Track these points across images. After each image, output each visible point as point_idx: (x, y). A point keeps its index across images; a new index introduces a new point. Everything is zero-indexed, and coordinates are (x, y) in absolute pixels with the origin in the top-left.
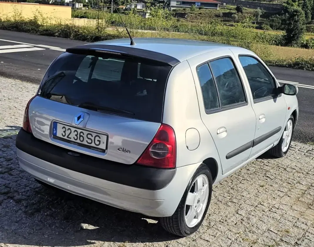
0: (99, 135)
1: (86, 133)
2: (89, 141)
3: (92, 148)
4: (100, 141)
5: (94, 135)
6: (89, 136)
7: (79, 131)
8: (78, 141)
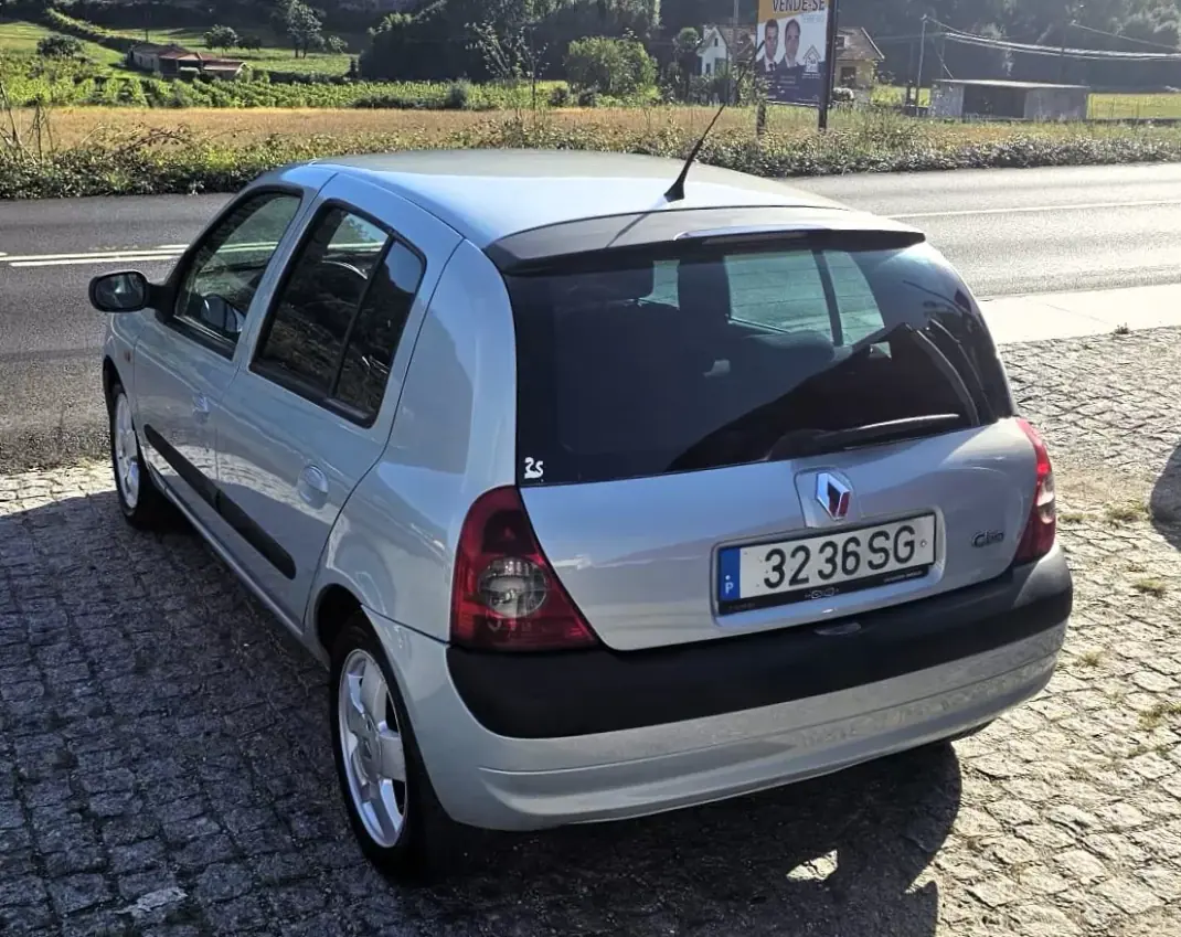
0: (907, 523)
1: (863, 535)
2: (878, 558)
3: (888, 580)
4: (910, 544)
5: (892, 529)
6: (879, 542)
7: (840, 539)
8: (840, 577)
